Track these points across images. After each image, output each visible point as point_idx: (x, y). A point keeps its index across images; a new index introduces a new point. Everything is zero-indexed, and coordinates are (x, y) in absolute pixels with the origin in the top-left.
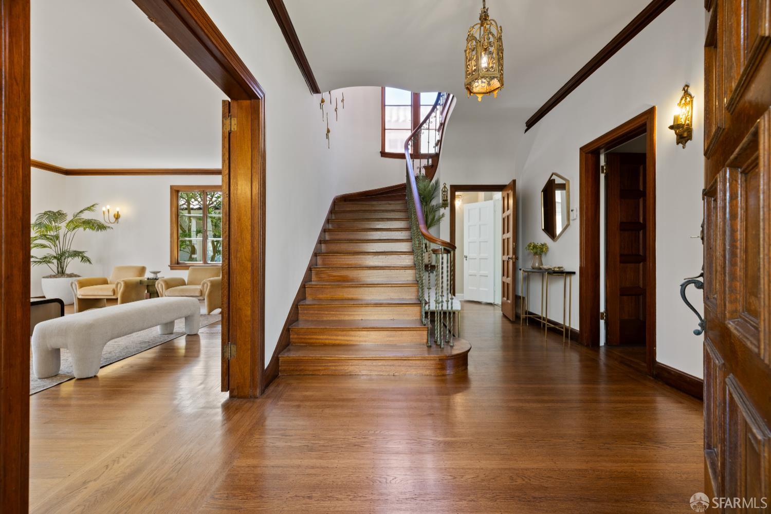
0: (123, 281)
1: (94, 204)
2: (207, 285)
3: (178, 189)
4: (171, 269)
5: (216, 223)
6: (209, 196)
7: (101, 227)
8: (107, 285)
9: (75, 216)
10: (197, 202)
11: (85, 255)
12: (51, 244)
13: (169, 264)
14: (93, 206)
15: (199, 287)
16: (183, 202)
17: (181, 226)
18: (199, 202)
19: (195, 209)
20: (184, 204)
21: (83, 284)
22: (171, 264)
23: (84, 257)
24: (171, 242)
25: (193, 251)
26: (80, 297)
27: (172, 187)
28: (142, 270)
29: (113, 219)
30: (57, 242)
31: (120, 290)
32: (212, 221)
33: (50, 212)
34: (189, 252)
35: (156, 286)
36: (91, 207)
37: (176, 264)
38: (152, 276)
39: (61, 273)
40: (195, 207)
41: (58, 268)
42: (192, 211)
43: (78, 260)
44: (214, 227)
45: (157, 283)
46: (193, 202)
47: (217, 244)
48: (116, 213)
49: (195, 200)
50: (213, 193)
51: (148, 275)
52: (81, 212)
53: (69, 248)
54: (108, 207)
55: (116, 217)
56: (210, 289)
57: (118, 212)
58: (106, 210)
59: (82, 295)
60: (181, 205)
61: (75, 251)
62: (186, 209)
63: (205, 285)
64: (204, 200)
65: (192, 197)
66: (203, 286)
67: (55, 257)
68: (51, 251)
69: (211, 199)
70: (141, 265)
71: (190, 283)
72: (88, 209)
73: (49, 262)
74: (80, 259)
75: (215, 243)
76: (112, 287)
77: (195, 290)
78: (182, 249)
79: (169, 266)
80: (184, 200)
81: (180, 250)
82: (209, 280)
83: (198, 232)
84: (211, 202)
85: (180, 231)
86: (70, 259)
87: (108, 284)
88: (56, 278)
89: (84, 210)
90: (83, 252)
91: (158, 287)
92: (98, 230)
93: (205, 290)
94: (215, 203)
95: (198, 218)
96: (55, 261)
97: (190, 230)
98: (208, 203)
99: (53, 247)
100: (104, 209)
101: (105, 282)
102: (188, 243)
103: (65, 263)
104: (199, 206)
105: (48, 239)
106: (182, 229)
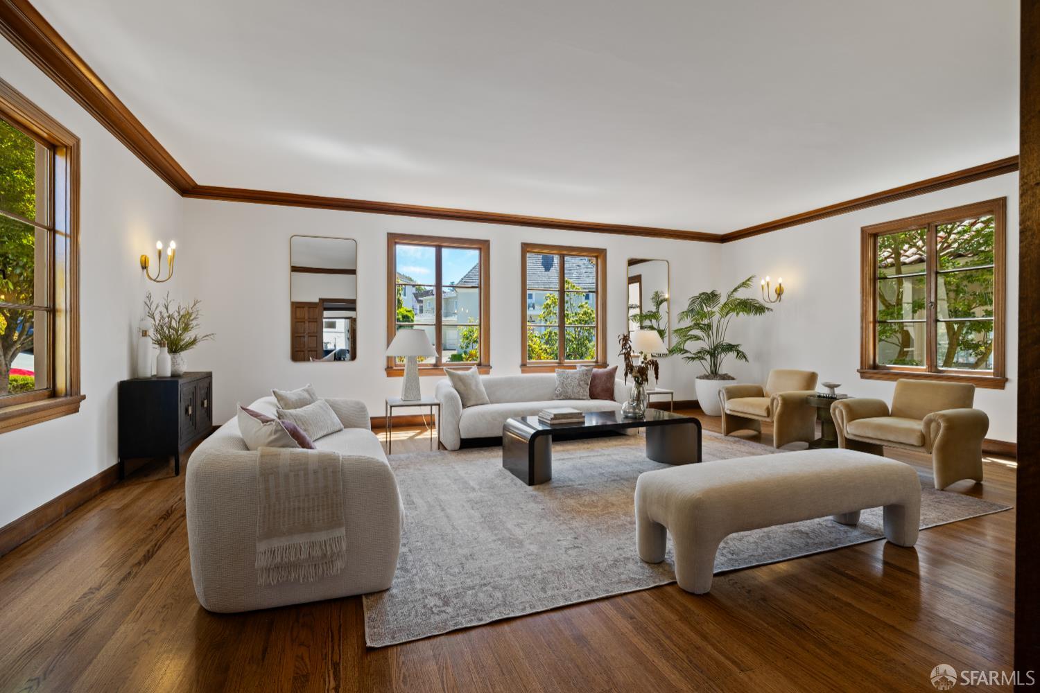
0: (781, 396)
1: (750, 276)
2: (939, 425)
3: (874, 232)
4: (862, 377)
5: (958, 286)
6: (941, 234)
7: (760, 309)
8: (761, 399)
9: (729, 296)
10: (914, 250)
11: (740, 349)
12: (704, 335)
13: (859, 368)
14: (748, 280)
15: (918, 426)
16: (886, 254)
17: (881, 296)
18: (919, 249)
19: (911, 263)
20: (888, 257)
21: (732, 394)
22: (862, 368)
23: (740, 352)
24: (862, 328)
25: (907, 341)
26: (728, 412)
27: (863, 230)
28: (811, 379)
29: (774, 296)
30: (710, 332)
31: (776, 408)
32: (947, 284)
33: (703, 293)
34: (897, 343)
35: (831, 411)
36: (746, 281)
37: (871, 369)
38: (825, 391)
39: (714, 374)
40: (907, 260)
41: (711, 367)
42: (904, 269)
43: (732, 355)
44: (952, 295)
45: (832, 405)
46: (905, 251)
47: (960, 329)
48: (779, 286)
49: (911, 247)
50: (949, 226)
51: (820, 389)
52: (735, 290)
53: (722, 339)
54: (768, 279)
55: (778, 292)
56: (944, 435)
57: (780, 285)
58: (765, 284)
59: (730, 410)
60: (882, 261)
61: (730, 345)
62: (892, 265)
63: (933, 425)
64: (931, 243)
65: (904, 242)
66: (928, 424)
67: (708, 352)
68: (705, 345)
69: (946, 239)
70: (809, 369)
71: (897, 413)
72: (744, 284)
73: (703, 358)
74: (736, 354)
75: (956, 327)
76: (765, 401)
77: (909, 431)
78: (883, 338)
79: (858, 371)
80: (889, 250)
81: (880, 340)
82: (943, 416)
83: (917, 306)
84: (946, 245)
85: (880, 307)
86: (723, 355)
87: (763, 396)
88: (709, 379)
89: (739, 287)
90: (737, 346)
91: (834, 414)
92: (756, 313)
93: (932, 436)
94: (956, 245)
95: (916, 280)
96: (708, 357)
97: (899, 302)
98: (939, 247)
99: (706, 338)
100: (763, 282)
101: (759, 393)
102: (896, 327)
103: (719, 360)
104: (917, 256)
105: (701, 328)
106: (884, 301)
